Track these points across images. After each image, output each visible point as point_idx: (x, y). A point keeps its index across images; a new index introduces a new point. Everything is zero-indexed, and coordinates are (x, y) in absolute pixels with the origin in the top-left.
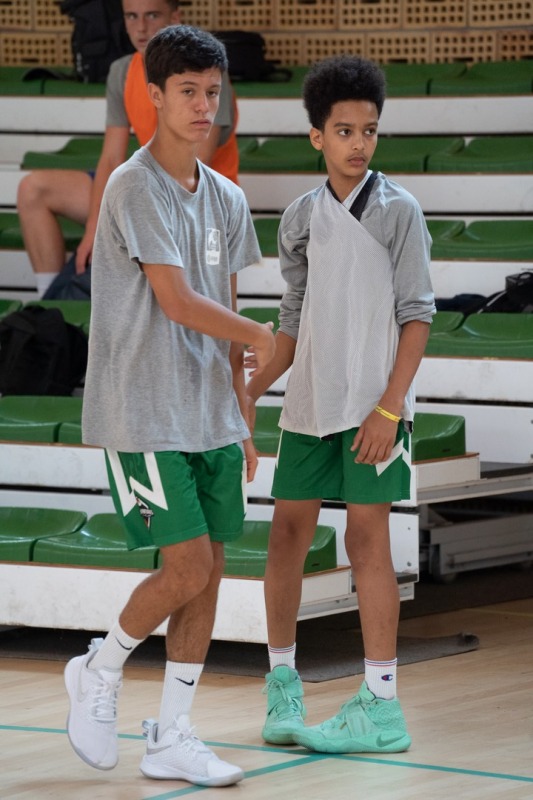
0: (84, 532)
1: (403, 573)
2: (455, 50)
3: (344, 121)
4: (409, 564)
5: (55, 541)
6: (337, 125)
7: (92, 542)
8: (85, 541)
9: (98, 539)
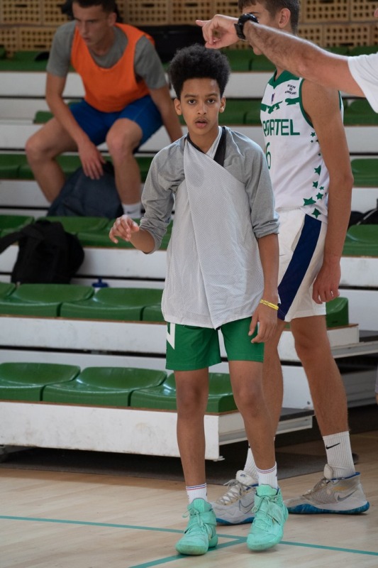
0: (78, 381)
1: (304, 409)
2: (341, 38)
3: (191, 93)
4: (309, 403)
5: (58, 387)
6: (186, 96)
7: (84, 388)
8: (79, 386)
9: (88, 385)
